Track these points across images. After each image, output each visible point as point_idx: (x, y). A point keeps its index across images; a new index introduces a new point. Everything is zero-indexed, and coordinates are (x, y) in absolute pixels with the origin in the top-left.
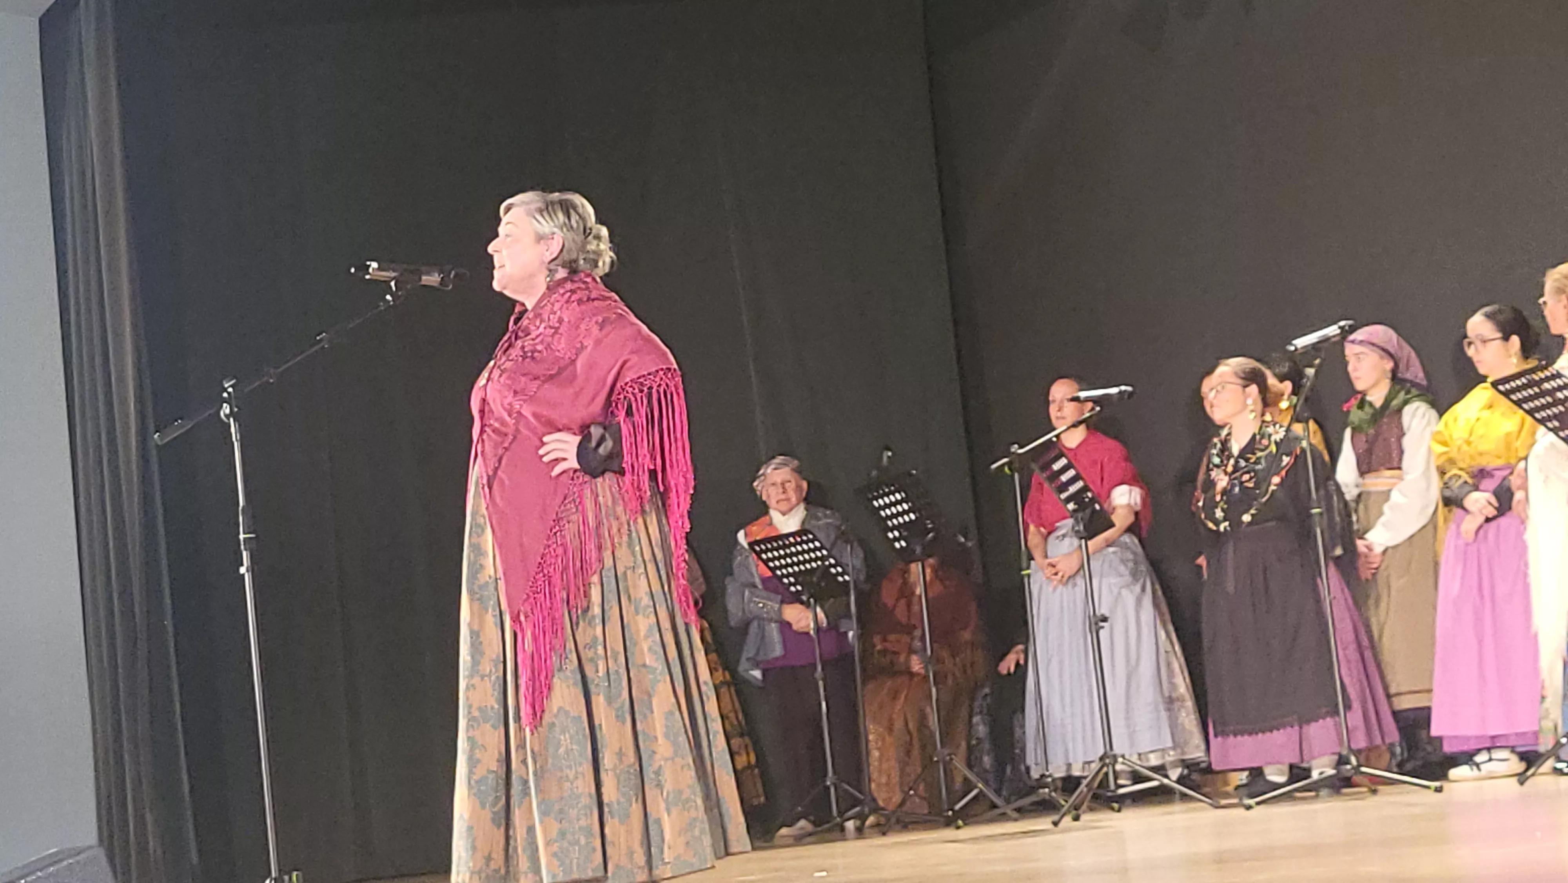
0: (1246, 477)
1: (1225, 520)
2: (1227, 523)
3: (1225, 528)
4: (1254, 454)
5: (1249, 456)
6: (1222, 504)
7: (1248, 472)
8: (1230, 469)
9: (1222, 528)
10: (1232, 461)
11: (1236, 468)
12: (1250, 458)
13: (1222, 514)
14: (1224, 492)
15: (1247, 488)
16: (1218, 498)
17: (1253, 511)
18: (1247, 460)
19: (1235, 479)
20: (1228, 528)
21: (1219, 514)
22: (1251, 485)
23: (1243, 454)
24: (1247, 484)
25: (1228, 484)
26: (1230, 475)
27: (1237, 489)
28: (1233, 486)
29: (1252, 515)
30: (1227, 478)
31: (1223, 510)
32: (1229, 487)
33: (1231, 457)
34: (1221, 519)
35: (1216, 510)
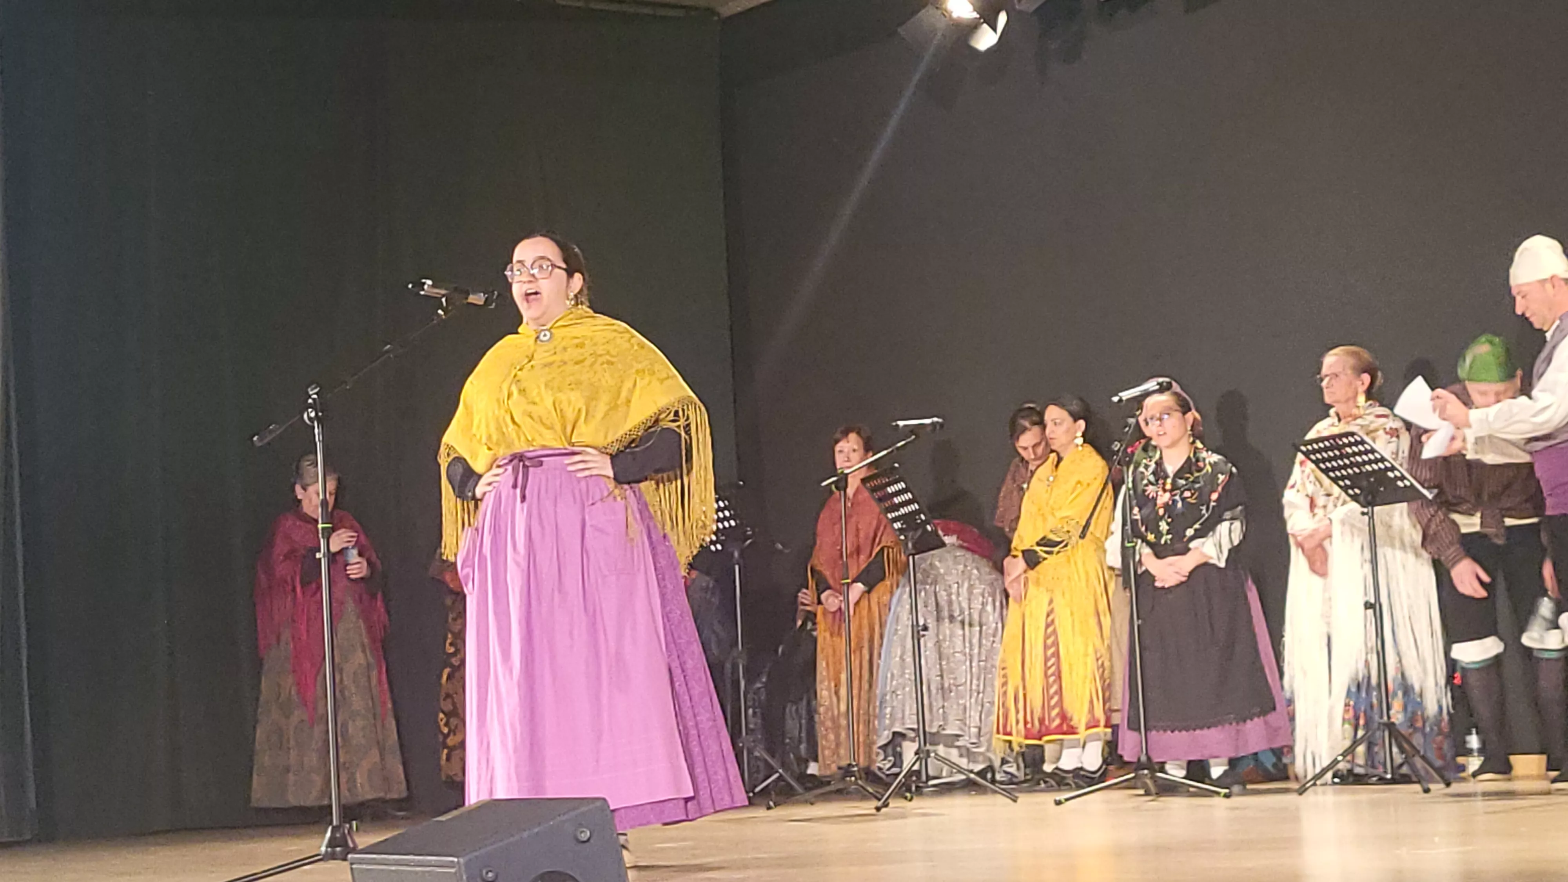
0: (1187, 494)
1: (1168, 533)
2: (1170, 536)
3: (1166, 542)
4: (1192, 474)
5: (1187, 476)
6: (1166, 516)
7: (1188, 490)
8: (1168, 487)
9: (1163, 542)
10: (1169, 481)
11: (1175, 487)
12: (1189, 478)
13: (1167, 528)
14: (1166, 506)
15: (1189, 503)
16: (1161, 512)
17: (1197, 526)
18: (1187, 479)
19: (1175, 495)
20: (1169, 542)
21: (1164, 526)
22: (1192, 501)
23: (1178, 475)
24: (1189, 500)
25: (1170, 499)
26: (1171, 491)
27: (1180, 505)
29: (1196, 530)
30: (1168, 495)
31: (1168, 524)
32: (1170, 503)
33: (1167, 477)
34: (1165, 532)
35: (1160, 523)
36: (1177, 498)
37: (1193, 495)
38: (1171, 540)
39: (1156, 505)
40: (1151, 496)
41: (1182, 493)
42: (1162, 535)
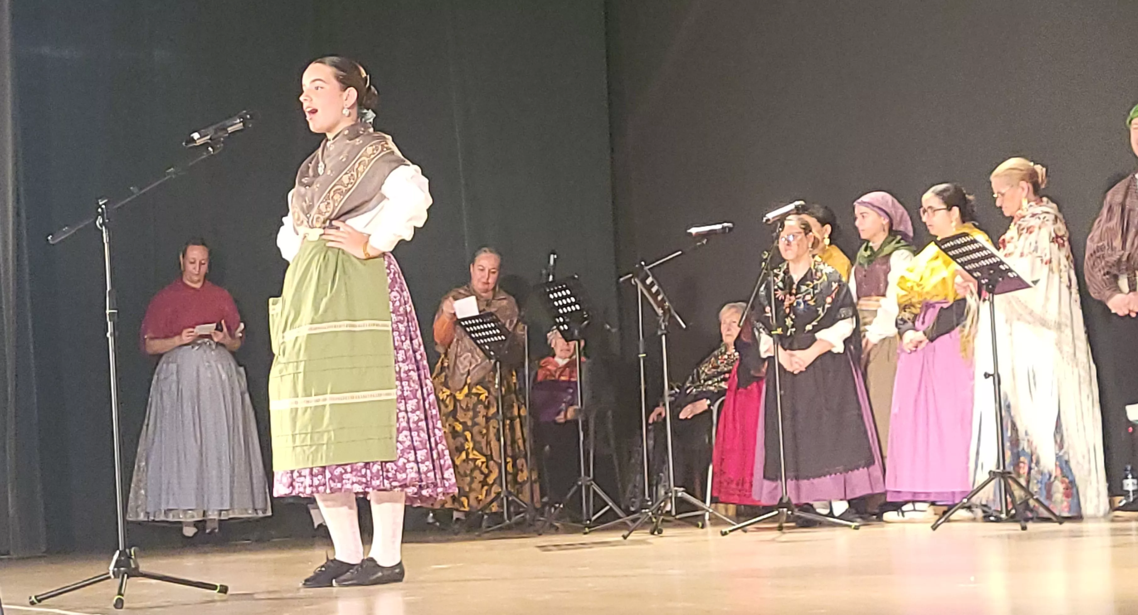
0: (808, 297)
1: (792, 327)
2: (794, 330)
3: (791, 333)
4: (812, 281)
5: (809, 283)
6: (791, 315)
7: (809, 293)
8: (794, 291)
9: (789, 334)
10: (795, 286)
11: (798, 292)
12: (810, 285)
13: (792, 323)
14: (791, 306)
15: (809, 305)
16: (788, 311)
17: (815, 322)
18: (808, 285)
19: (799, 298)
20: (793, 333)
21: (789, 322)
22: (812, 303)
23: (802, 281)
24: (809, 302)
25: (794, 301)
26: (796, 294)
27: (802, 306)
28: (798, 304)
29: (815, 325)
30: (793, 297)
31: (792, 320)
32: (795, 304)
33: (794, 283)
34: (790, 326)
35: (786, 319)
36: (800, 300)
37: (812, 298)
38: (795, 332)
39: (783, 305)
40: (780, 298)
41: (804, 296)
42: (788, 329)
